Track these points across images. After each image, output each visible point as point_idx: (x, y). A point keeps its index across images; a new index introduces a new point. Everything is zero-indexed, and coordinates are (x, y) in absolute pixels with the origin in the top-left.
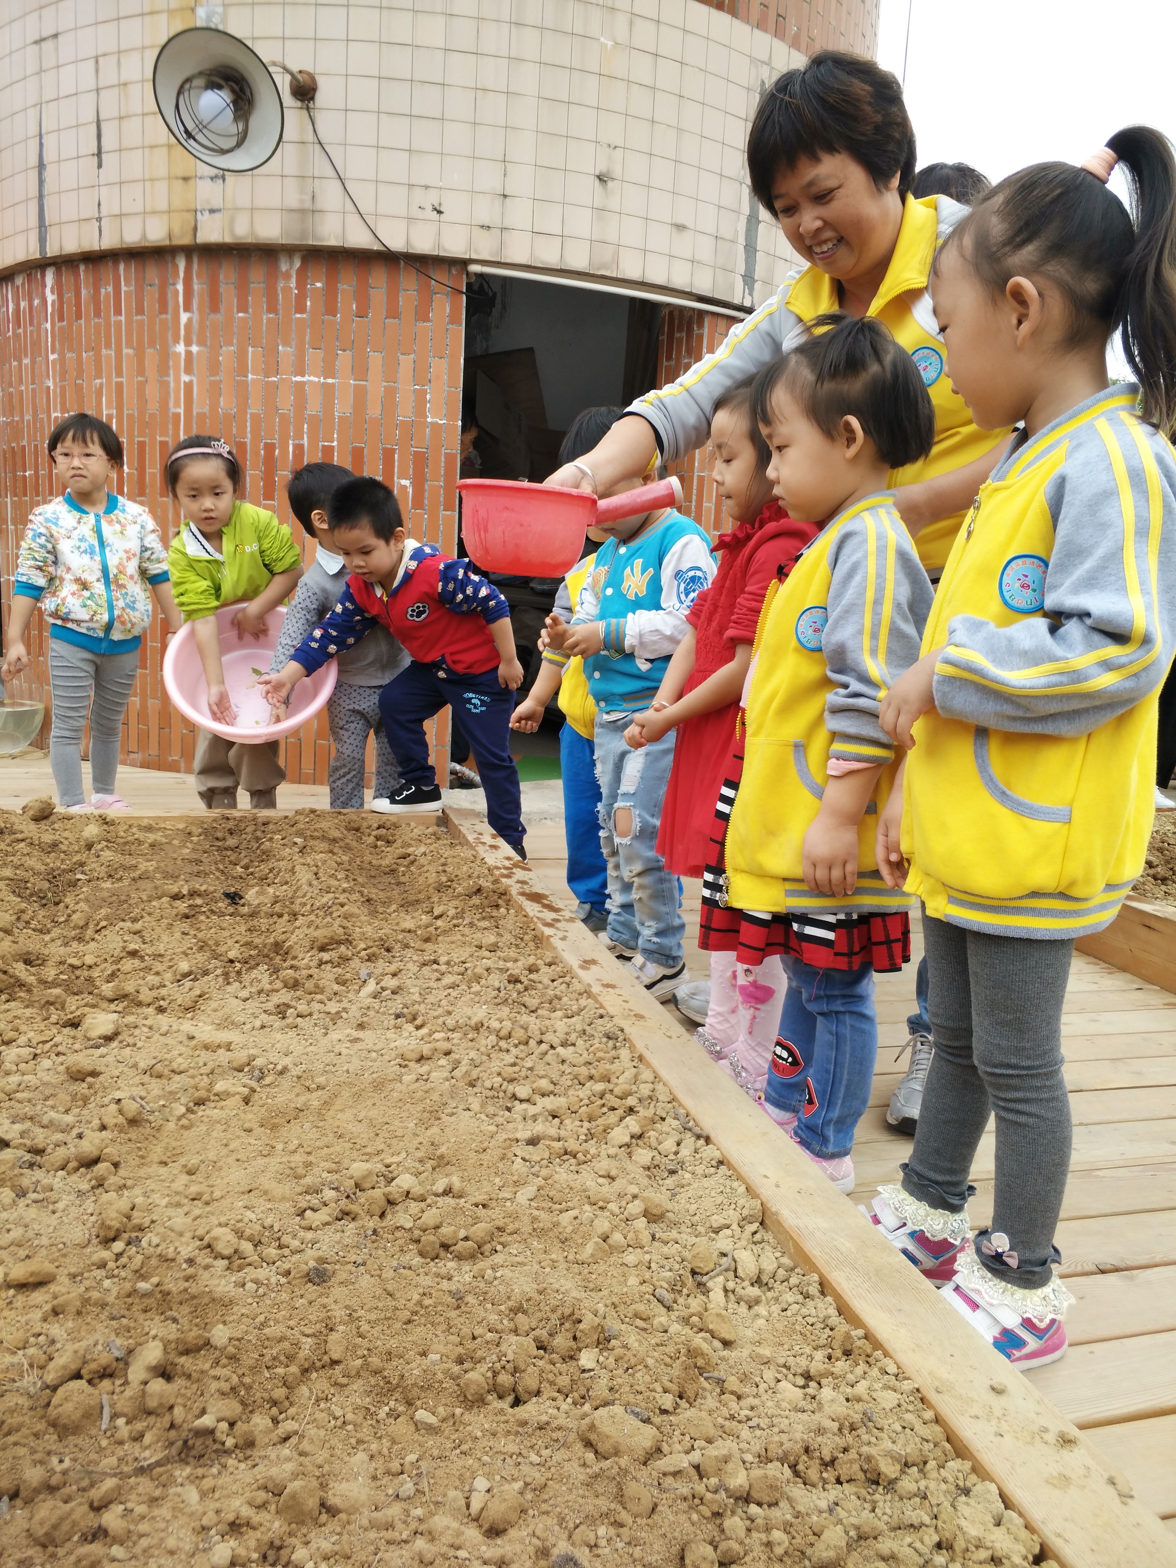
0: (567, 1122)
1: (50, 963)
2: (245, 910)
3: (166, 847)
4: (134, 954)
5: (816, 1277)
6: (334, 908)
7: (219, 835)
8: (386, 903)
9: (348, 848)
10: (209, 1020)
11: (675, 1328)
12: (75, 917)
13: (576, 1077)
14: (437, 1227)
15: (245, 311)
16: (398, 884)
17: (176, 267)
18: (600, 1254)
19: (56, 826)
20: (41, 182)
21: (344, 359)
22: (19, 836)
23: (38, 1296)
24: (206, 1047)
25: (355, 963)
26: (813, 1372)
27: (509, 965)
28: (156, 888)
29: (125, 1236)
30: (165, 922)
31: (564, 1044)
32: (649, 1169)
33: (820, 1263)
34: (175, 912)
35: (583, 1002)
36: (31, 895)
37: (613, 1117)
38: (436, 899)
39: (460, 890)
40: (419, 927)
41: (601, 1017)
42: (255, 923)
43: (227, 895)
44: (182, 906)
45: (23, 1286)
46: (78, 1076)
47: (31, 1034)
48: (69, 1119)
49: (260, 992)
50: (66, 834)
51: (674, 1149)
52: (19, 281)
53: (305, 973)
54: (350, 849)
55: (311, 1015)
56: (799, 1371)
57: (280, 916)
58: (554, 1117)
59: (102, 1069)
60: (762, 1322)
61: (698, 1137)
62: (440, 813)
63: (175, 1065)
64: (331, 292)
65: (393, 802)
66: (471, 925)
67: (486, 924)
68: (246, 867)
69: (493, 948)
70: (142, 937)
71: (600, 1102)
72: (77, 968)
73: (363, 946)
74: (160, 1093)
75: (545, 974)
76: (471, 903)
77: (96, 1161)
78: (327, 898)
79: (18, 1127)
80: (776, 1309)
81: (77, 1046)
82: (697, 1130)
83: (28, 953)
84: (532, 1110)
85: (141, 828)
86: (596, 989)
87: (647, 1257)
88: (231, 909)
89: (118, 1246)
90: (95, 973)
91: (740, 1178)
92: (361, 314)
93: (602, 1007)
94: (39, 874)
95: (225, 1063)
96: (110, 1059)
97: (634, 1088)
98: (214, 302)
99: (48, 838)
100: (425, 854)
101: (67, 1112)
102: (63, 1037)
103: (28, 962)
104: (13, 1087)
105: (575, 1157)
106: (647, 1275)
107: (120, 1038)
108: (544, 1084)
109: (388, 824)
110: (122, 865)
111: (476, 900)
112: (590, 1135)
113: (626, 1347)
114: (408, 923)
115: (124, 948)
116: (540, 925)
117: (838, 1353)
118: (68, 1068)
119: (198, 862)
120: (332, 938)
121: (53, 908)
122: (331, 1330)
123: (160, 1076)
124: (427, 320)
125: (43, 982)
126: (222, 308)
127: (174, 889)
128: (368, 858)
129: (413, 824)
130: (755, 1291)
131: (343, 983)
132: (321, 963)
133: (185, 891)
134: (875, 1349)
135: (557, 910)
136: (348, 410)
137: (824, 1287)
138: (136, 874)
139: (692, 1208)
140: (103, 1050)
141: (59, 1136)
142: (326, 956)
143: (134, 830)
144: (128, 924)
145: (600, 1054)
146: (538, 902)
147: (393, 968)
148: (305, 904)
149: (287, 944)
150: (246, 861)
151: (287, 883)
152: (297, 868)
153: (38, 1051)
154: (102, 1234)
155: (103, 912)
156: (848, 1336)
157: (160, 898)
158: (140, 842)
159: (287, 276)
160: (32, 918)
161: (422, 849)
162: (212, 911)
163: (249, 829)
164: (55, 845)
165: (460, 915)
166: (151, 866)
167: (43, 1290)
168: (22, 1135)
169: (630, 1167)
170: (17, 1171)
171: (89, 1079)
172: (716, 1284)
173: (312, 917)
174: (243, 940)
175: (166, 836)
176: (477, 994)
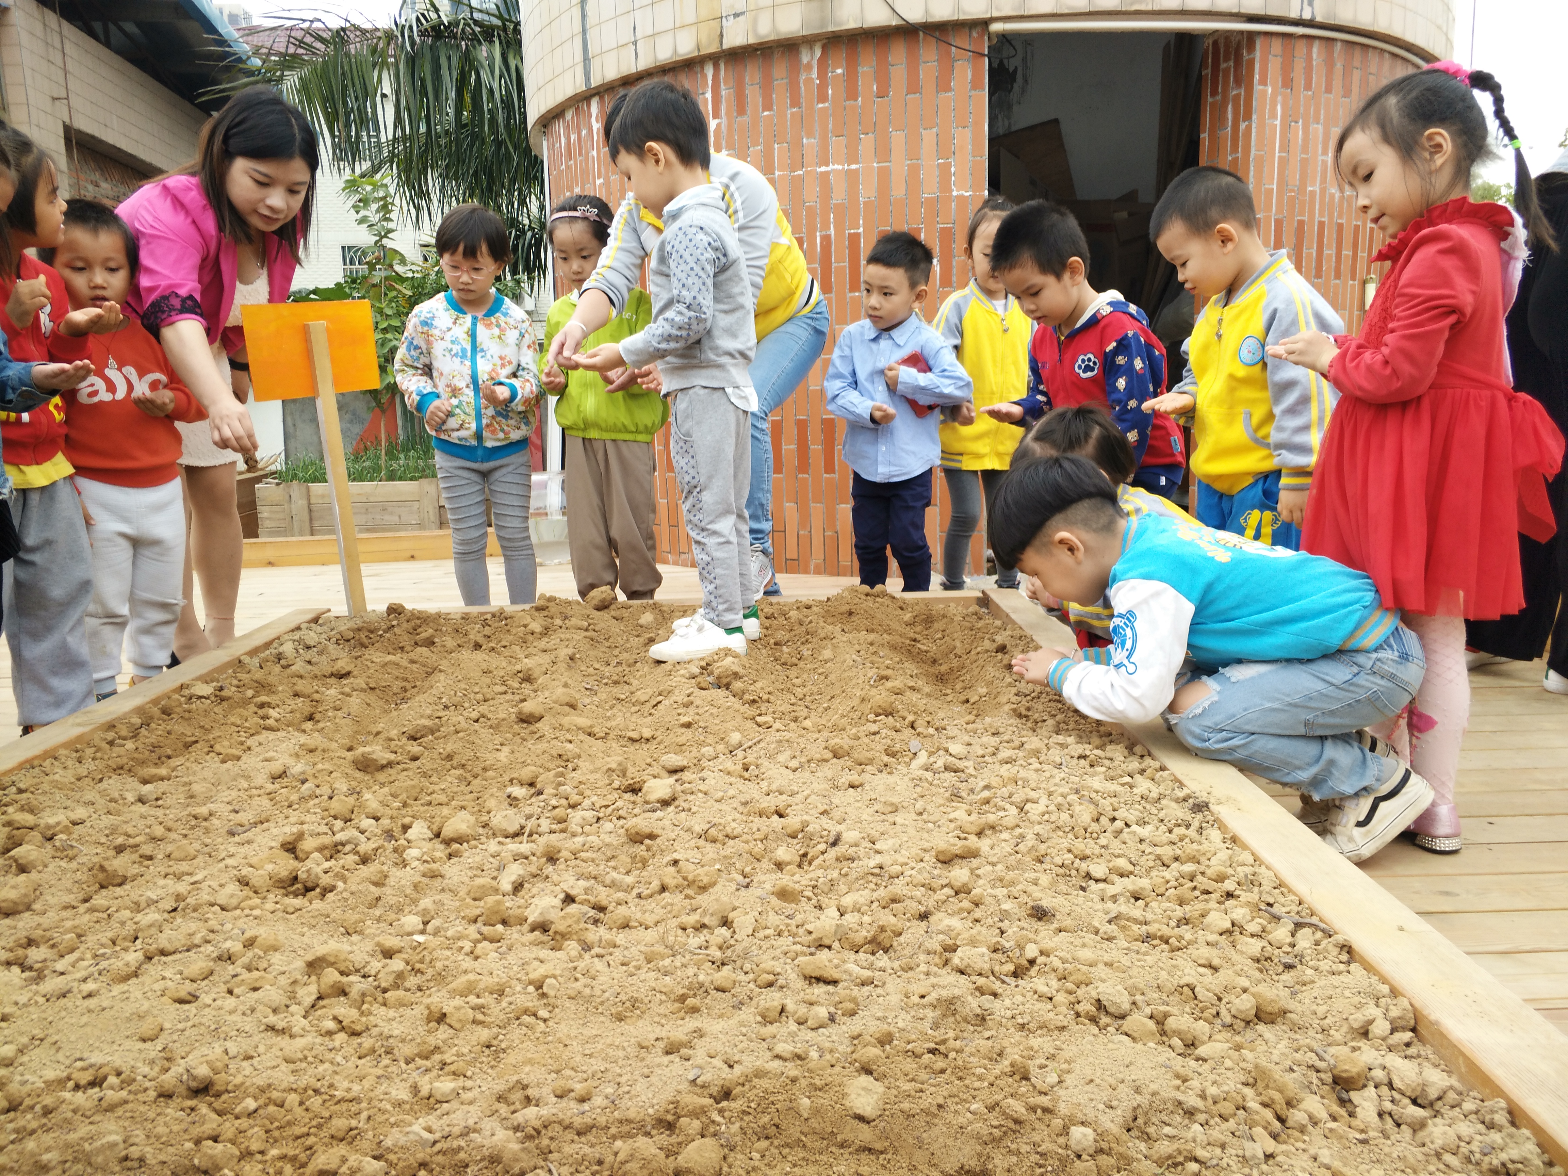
0: (1154, 904)
4: (688, 726)
15: (770, 109)
17: (705, 76)
19: (615, 614)
21: (867, 142)
24: (760, 813)
25: (904, 735)
31: (1140, 823)
32: (1258, 961)
37: (1208, 901)
46: (637, 838)
47: (594, 798)
48: (629, 880)
49: (809, 762)
50: (624, 621)
51: (1289, 940)
52: (569, 115)
53: (853, 743)
58: (1137, 899)
59: (659, 832)
63: (729, 830)
64: (851, 77)
71: (1191, 885)
74: (715, 856)
79: (582, 883)
81: (636, 811)
84: (1111, 890)
91: (1379, 976)
92: (882, 94)
95: (778, 830)
96: (667, 822)
97: (1230, 871)
98: (741, 108)
101: (628, 873)
102: (624, 801)
104: (578, 846)
105: (1166, 942)
107: (677, 803)
108: (1122, 863)
112: (1185, 920)
115: (678, 720)
118: (627, 831)
123: (714, 841)
124: (948, 89)
126: (749, 109)
131: (893, 755)
132: (869, 735)
136: (873, 194)
137: (1516, 1117)
139: (1321, 1010)
140: (659, 814)
141: (621, 895)
153: (601, 815)
159: (809, 67)
168: (587, 891)
170: (582, 925)
171: (648, 842)
176: (1037, 770)
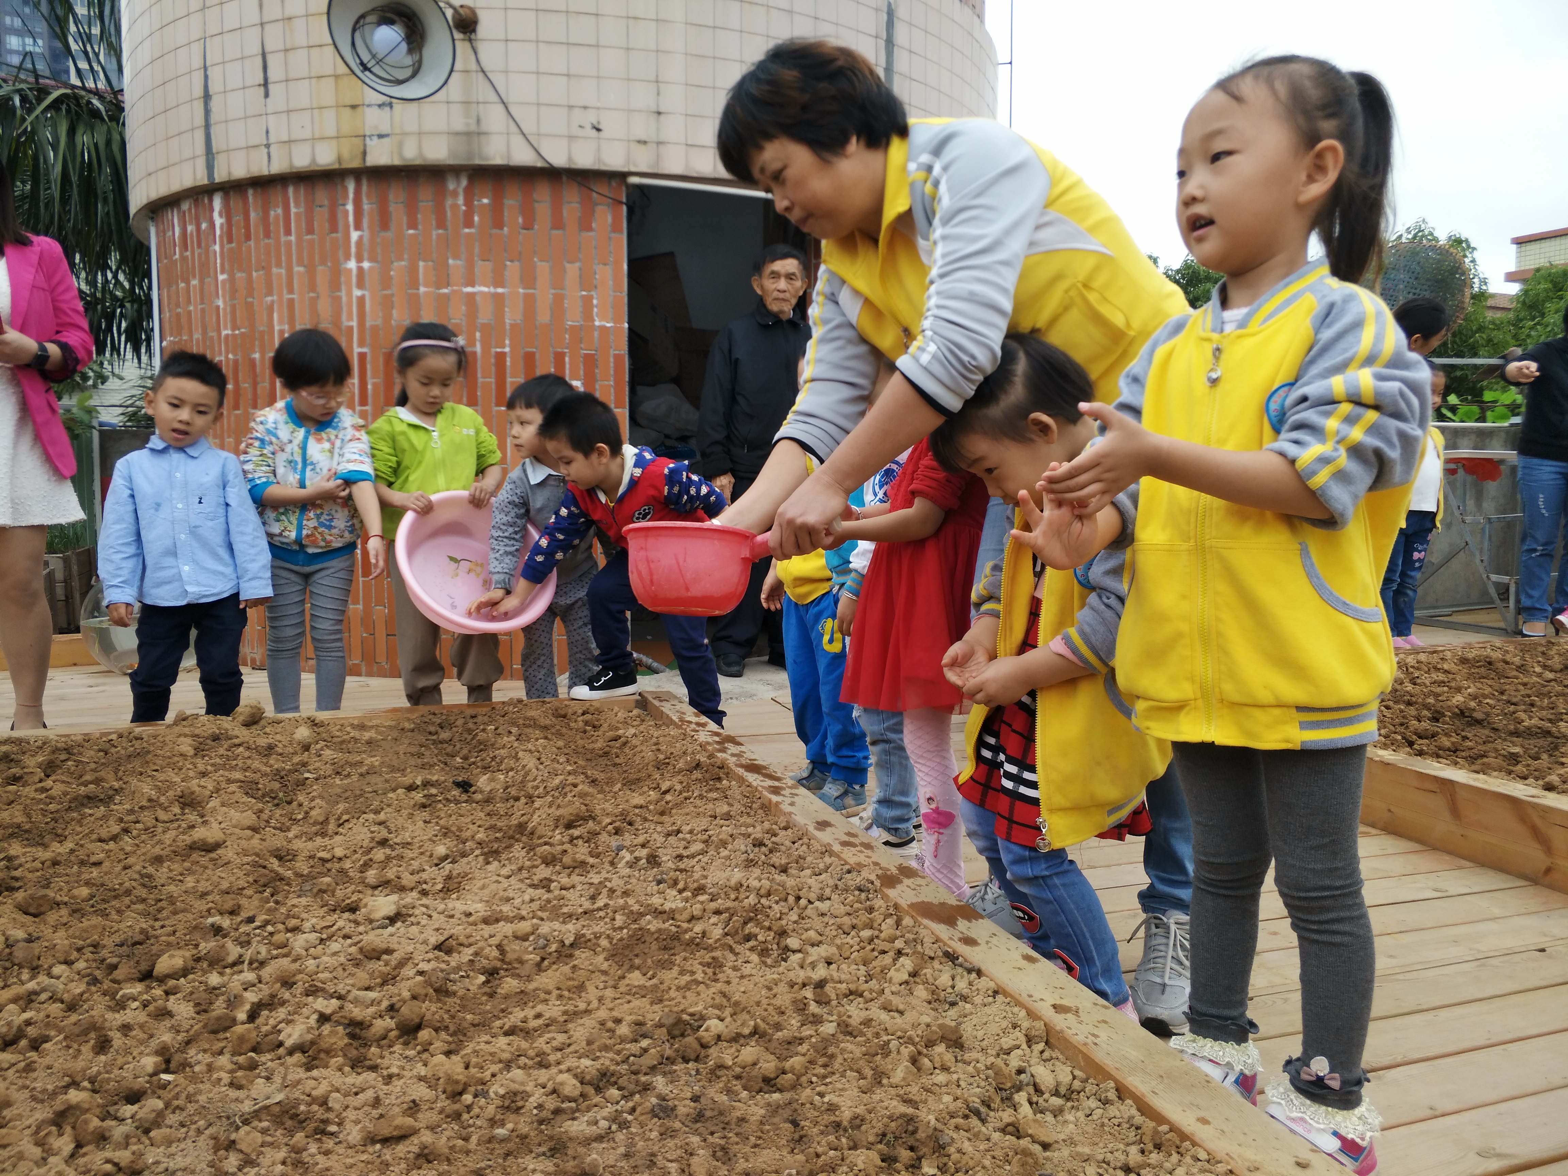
0: (844, 966)
1: (300, 858)
2: (478, 797)
3: (383, 743)
4: (383, 843)
5: (1112, 1084)
6: (567, 789)
7: (432, 729)
8: (610, 782)
9: (560, 735)
10: (477, 898)
11: (996, 1136)
12: (313, 813)
13: (839, 927)
14: (755, 1064)
15: (415, 228)
16: (615, 765)
17: (346, 189)
18: (911, 1078)
19: (267, 730)
20: (207, 112)
21: (513, 269)
22: (236, 741)
23: (401, 1149)
24: (486, 921)
25: (604, 837)
26: (1132, 1164)
27: (750, 830)
28: (387, 781)
29: (472, 1089)
30: (405, 812)
31: (821, 899)
32: (931, 1002)
33: (1113, 1072)
34: (412, 802)
35: (828, 860)
36: (264, 796)
37: (888, 959)
38: (658, 776)
39: (681, 765)
40: (650, 802)
41: (849, 872)
42: (491, 807)
43: (458, 784)
44: (418, 796)
45: (386, 1141)
46: (375, 954)
47: (314, 921)
48: (373, 995)
49: (520, 869)
50: (278, 737)
51: (950, 983)
52: (185, 206)
53: (559, 848)
54: (562, 735)
55: (573, 887)
56: (1119, 1164)
57: (517, 799)
58: (829, 963)
59: (396, 946)
60: (1072, 1126)
61: (969, 971)
62: (637, 697)
63: (463, 939)
65: (592, 688)
66: (701, 797)
67: (714, 795)
68: (465, 758)
69: (728, 816)
70: (387, 827)
71: (869, 947)
72: (327, 861)
73: (608, 820)
74: (457, 964)
75: (784, 837)
76: (694, 777)
77: (419, 1027)
78: (557, 781)
80: (1080, 1114)
81: (362, 928)
82: (967, 965)
83: (278, 850)
84: (807, 958)
85: (353, 726)
86: (837, 848)
87: (955, 1076)
88: (464, 797)
89: (468, 1098)
90: (347, 864)
91: (1018, 1003)
92: (527, 227)
93: (846, 863)
94: (266, 775)
95: (510, 934)
96: (399, 937)
97: (898, 933)
98: (384, 221)
99: (263, 742)
100: (635, 735)
101: (368, 989)
102: (342, 921)
103: (280, 858)
105: (861, 996)
106: (959, 1092)
107: (403, 918)
108: (812, 933)
109: (592, 710)
110: (347, 762)
111: (697, 774)
112: (869, 977)
113: (959, 1151)
114: (638, 800)
115: (373, 839)
116: (765, 793)
117: (1150, 1146)
118: (361, 949)
119: (420, 755)
120: (577, 815)
121: (287, 807)
122: (691, 1154)
123: (449, 951)
124: (590, 229)
125: (298, 875)
126: (392, 225)
127: (407, 780)
128: (580, 742)
129: (616, 709)
130: (1056, 1101)
131: (598, 856)
132: (572, 840)
133: (419, 783)
134: (1182, 1141)
135: (778, 779)
136: (519, 317)
137: (1122, 1092)
138: (364, 769)
139: (980, 1034)
140: (391, 929)
141: (371, 1010)
142: (576, 832)
143: (349, 729)
144: (371, 816)
145: (856, 905)
146: (759, 773)
147: (641, 839)
148: (537, 787)
149: (530, 825)
150: (465, 752)
151: (512, 769)
152: (521, 754)
153: (324, 936)
154: (449, 1089)
155: (341, 807)
156: (1156, 1132)
157: (394, 790)
158: (356, 740)
159: (455, 194)
160: (270, 817)
161: (632, 731)
162: (447, 800)
163: (460, 722)
164: (271, 748)
165: (687, 788)
166: (376, 761)
167: (407, 1142)
168: (337, 1009)
169: (914, 1001)
170: (346, 1041)
171: (385, 957)
172: (1021, 1098)
173: (549, 798)
174: (488, 824)
175: (380, 733)
176: (728, 858)
